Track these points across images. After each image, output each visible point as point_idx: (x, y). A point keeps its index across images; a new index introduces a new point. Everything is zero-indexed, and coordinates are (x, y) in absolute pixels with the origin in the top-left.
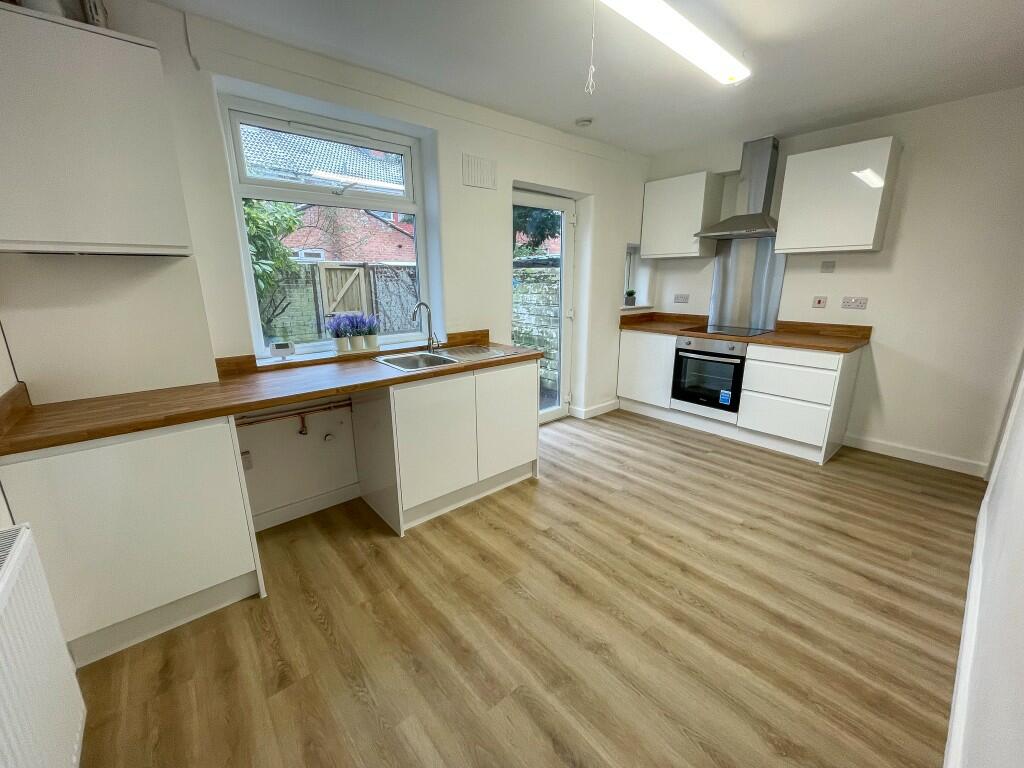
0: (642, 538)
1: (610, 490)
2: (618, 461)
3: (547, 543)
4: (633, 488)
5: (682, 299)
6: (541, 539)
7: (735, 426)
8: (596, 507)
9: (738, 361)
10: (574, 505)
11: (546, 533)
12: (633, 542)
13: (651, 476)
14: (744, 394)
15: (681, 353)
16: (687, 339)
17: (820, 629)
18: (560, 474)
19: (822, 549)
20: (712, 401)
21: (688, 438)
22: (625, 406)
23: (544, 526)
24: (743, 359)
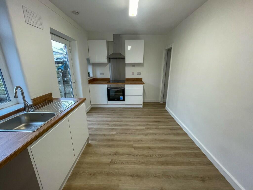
0: (134, 145)
1: (114, 135)
2: (107, 124)
3: (116, 166)
4: (118, 131)
5: (102, 74)
6: (112, 166)
7: (124, 104)
8: (116, 143)
9: (123, 89)
10: (110, 146)
11: (112, 163)
12: (134, 148)
13: (119, 125)
14: (125, 96)
15: (109, 89)
16: (110, 85)
17: (177, 146)
18: (95, 137)
19: (160, 127)
20: (118, 100)
21: (115, 110)
22: (94, 106)
23: (109, 161)
24: (124, 88)
